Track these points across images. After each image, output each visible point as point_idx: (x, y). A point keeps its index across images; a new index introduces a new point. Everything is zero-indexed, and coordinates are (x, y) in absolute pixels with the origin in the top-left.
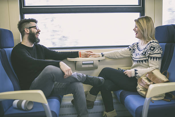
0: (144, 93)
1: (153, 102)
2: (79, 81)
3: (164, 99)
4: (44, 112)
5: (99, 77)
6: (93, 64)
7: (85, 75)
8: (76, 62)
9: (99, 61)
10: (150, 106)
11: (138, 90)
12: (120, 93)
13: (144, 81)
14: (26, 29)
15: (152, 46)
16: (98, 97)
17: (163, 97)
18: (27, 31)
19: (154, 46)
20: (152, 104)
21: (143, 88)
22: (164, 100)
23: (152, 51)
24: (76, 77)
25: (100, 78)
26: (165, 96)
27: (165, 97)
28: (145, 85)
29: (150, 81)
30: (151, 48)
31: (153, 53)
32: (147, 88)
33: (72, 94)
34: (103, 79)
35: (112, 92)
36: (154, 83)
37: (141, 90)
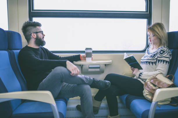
0: (150, 97)
1: (159, 106)
2: (87, 83)
3: (169, 103)
4: (52, 113)
5: (105, 81)
6: (99, 68)
7: (92, 78)
8: (83, 65)
9: (105, 65)
10: (156, 110)
11: (144, 94)
12: (125, 97)
13: (149, 85)
14: (33, 34)
15: (163, 50)
16: (104, 101)
17: (169, 101)
18: (34, 36)
19: (164, 50)
20: (158, 108)
21: (149, 92)
22: (170, 105)
23: (161, 55)
24: (84, 79)
25: (107, 81)
26: (171, 100)
27: (171, 102)
28: (150, 90)
29: (155, 86)
30: (161, 51)
31: (162, 56)
32: (153, 92)
33: (80, 96)
34: (109, 83)
35: (117, 97)
36: (159, 88)
37: (147, 95)
